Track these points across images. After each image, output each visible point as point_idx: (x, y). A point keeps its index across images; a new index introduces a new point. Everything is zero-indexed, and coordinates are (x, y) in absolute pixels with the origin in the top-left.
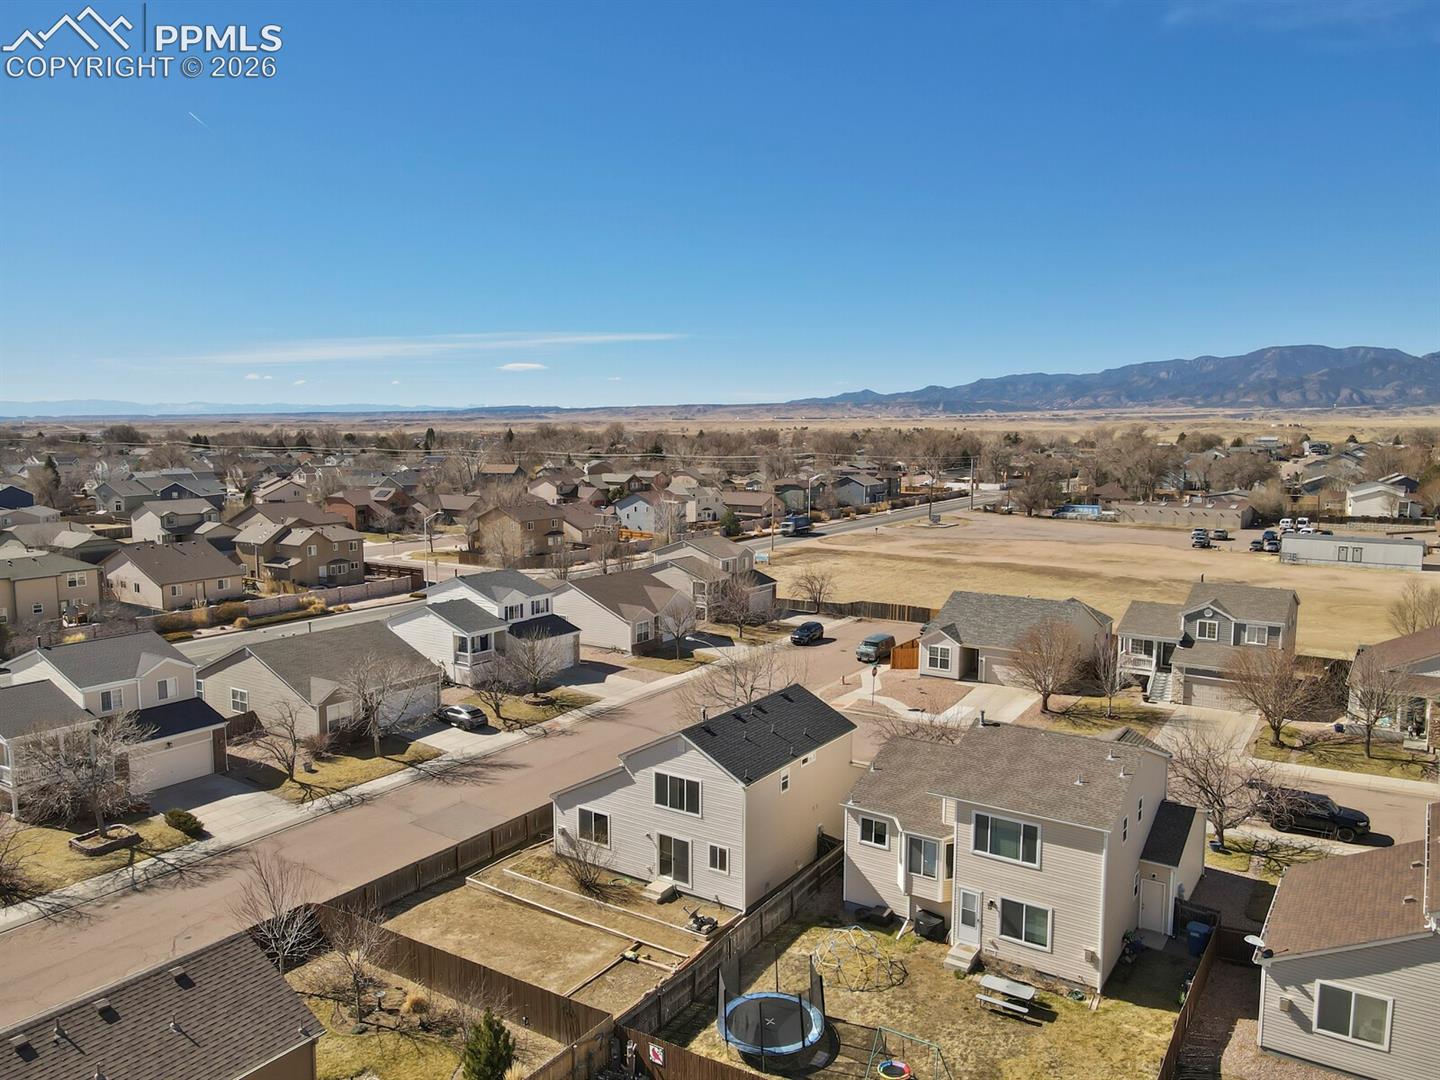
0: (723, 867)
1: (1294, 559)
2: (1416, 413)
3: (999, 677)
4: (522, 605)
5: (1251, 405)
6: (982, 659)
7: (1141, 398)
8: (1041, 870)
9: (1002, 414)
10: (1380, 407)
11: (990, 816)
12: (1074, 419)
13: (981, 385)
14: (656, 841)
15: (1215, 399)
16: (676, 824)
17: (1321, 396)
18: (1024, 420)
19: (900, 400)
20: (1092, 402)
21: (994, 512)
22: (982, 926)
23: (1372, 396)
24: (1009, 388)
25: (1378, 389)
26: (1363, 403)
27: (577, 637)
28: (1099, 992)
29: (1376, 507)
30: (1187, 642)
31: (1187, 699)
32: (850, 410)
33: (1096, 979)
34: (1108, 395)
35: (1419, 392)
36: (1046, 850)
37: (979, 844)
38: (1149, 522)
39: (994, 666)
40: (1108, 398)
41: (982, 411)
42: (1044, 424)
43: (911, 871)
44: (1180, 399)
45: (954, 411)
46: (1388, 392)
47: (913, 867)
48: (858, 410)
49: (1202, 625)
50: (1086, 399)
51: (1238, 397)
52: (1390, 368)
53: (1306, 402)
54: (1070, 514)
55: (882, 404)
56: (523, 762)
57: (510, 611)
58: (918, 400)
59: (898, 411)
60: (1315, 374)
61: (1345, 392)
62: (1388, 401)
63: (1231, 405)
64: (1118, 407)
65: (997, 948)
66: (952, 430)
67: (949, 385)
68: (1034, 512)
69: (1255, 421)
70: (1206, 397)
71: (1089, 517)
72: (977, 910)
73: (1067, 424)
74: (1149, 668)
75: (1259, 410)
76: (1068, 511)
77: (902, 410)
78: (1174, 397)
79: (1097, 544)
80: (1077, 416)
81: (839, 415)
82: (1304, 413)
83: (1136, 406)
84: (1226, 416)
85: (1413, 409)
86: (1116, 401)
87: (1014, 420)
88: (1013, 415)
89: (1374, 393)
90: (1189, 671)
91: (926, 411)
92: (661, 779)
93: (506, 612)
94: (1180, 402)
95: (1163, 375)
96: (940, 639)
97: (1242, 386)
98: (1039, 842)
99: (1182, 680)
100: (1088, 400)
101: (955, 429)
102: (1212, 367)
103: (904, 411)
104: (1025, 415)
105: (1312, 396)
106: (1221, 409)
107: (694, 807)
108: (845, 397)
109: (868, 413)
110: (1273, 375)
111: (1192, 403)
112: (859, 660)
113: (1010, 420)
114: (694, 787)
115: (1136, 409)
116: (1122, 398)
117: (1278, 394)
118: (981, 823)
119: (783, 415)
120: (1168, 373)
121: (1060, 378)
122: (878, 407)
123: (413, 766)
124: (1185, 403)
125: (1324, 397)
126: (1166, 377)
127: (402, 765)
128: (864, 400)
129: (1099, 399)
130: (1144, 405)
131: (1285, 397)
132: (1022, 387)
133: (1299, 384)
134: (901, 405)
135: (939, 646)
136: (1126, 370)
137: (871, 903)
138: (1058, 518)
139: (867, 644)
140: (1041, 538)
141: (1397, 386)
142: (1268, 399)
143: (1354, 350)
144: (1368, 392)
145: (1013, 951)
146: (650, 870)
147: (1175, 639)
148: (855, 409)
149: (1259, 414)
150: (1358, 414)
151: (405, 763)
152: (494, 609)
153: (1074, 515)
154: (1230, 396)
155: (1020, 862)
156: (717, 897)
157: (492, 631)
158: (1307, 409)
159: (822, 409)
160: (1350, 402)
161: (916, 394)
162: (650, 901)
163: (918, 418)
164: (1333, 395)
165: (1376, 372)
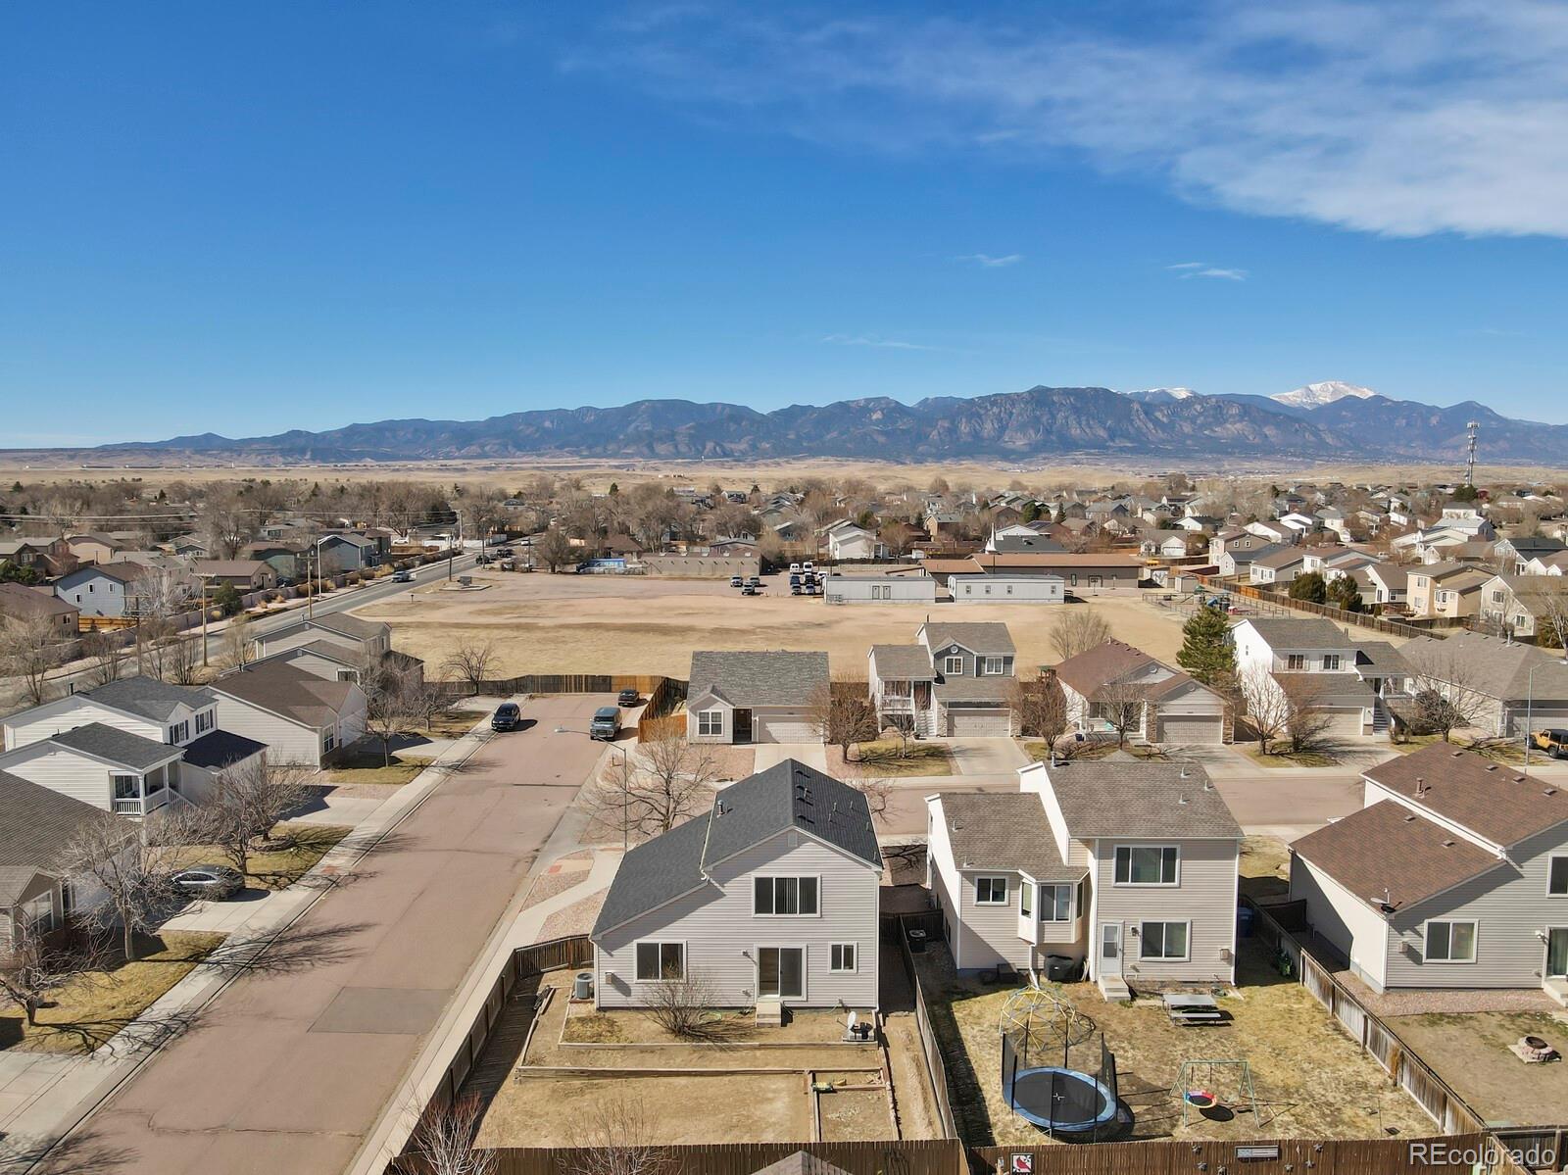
0: (849, 964)
1: (839, 600)
2: (767, 465)
3: (774, 735)
4: (187, 722)
5: (632, 456)
6: (755, 718)
7: (528, 448)
8: (1180, 887)
9: (382, 463)
10: (739, 459)
11: (1131, 847)
12: (464, 470)
13: (354, 431)
14: (756, 957)
15: (599, 450)
16: (783, 931)
17: (690, 449)
18: (410, 470)
19: (255, 446)
20: (479, 451)
21: (513, 570)
22: (1123, 954)
23: (731, 449)
24: (388, 434)
25: (736, 443)
26: (725, 455)
27: (263, 755)
28: (1233, 984)
29: (858, 549)
30: (940, 679)
31: (950, 732)
32: (189, 457)
33: (1229, 973)
34: (494, 444)
35: (768, 446)
36: (1183, 867)
37: (1121, 876)
38: (676, 574)
39: (768, 725)
40: (497, 447)
41: (359, 460)
42: (432, 474)
43: (1042, 920)
44: (567, 449)
45: (325, 460)
46: (743, 446)
47: (1045, 915)
48: (202, 458)
49: (950, 661)
50: (473, 448)
51: (620, 448)
52: (744, 424)
53: (678, 454)
54: (596, 569)
55: (231, 450)
56: (357, 922)
57: (175, 733)
58: (279, 447)
59: (254, 459)
60: (684, 427)
61: (710, 445)
62: (744, 453)
63: (614, 456)
64: (507, 457)
65: (1137, 971)
66: (334, 481)
67: (316, 429)
68: (557, 569)
69: (638, 472)
70: (590, 448)
71: (617, 571)
72: (1118, 939)
73: (457, 474)
74: (912, 709)
75: (640, 462)
76: (593, 566)
77: (259, 457)
78: (560, 447)
79: (654, 597)
80: (466, 466)
81: (175, 463)
82: (678, 464)
83: (524, 455)
84: (610, 467)
85: (764, 461)
86: (504, 451)
87: (398, 470)
88: (397, 464)
89: (733, 446)
90: (952, 705)
91: (290, 459)
92: (762, 885)
93: (171, 732)
94: (567, 452)
95: (547, 424)
96: (710, 702)
97: (622, 437)
98: (1178, 861)
99: (946, 715)
100: (474, 449)
101: (337, 480)
102: (592, 418)
103: (263, 459)
104: (411, 464)
105: (683, 449)
106: (605, 460)
107: (809, 906)
108: (181, 442)
109: (216, 462)
110: (648, 428)
111: (578, 453)
112: (592, 738)
113: (394, 470)
114: (809, 885)
115: (525, 459)
116: (510, 448)
117: (655, 446)
118: (1123, 855)
119: (94, 463)
120: (552, 422)
121: (444, 426)
122: (227, 454)
123: (201, 962)
124: (572, 454)
125: (693, 449)
126: (551, 426)
127: (187, 966)
128: (206, 446)
129: (487, 448)
130: (532, 455)
131: (661, 448)
132: (402, 433)
133: (671, 437)
134: (259, 452)
135: (710, 711)
136: (511, 418)
137: (991, 964)
138: (584, 573)
139: (598, 719)
140: (598, 595)
141: (750, 440)
142: (645, 450)
143: (713, 406)
144: (728, 446)
145: (1156, 970)
146: (746, 993)
147: (931, 676)
148: (198, 457)
149: (640, 465)
150: (722, 465)
151: (185, 960)
152: (157, 733)
153: (602, 569)
154: (611, 447)
155: (1161, 884)
156: (841, 1002)
157: (165, 762)
158: (680, 461)
159: (151, 456)
160: (715, 455)
161: (276, 440)
162: (772, 1026)
163: (283, 467)
164: (700, 448)
165: (733, 427)
